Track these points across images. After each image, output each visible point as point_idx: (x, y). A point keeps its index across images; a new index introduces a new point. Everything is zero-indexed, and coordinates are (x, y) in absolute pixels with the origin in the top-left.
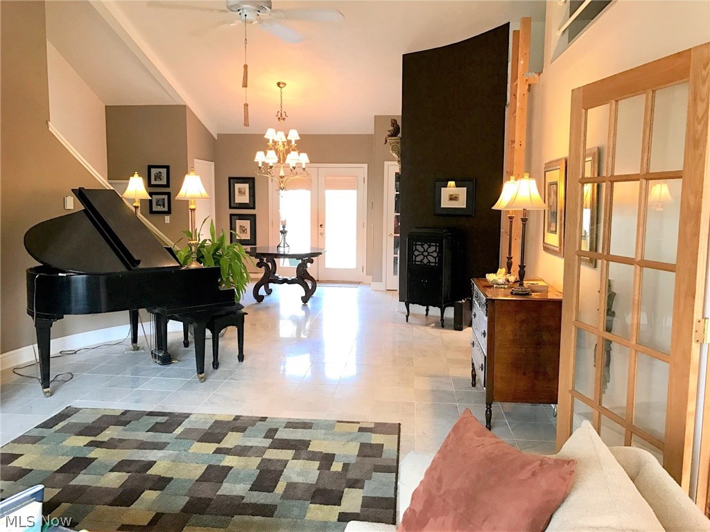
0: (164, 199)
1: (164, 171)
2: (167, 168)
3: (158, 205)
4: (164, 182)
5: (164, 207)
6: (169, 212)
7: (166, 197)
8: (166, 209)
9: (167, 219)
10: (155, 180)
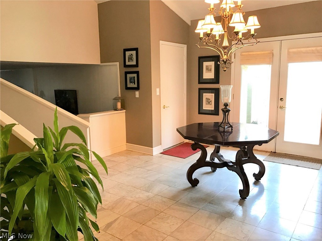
0: (134, 77)
1: (134, 53)
2: (136, 50)
3: (131, 82)
4: (134, 63)
5: (135, 84)
6: (138, 88)
7: (135, 75)
8: (136, 86)
9: (137, 94)
10: (129, 61)
